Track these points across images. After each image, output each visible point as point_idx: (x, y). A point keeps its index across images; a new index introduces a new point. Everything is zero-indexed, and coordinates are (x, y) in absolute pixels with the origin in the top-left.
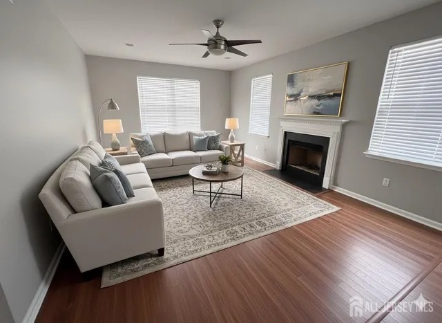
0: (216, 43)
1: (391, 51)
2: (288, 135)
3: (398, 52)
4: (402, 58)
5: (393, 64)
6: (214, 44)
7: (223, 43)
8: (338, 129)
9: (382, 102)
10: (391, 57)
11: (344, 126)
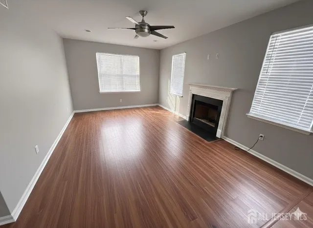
0: (141, 28)
1: (271, 36)
2: (195, 96)
3: (277, 37)
4: (279, 42)
5: (272, 46)
6: (140, 28)
7: (147, 27)
8: (229, 95)
9: (262, 75)
10: (272, 41)
11: (233, 92)
